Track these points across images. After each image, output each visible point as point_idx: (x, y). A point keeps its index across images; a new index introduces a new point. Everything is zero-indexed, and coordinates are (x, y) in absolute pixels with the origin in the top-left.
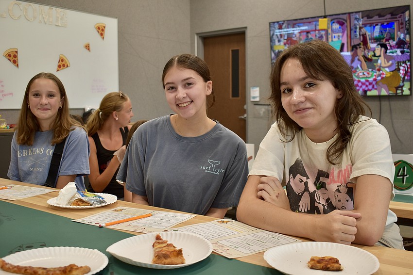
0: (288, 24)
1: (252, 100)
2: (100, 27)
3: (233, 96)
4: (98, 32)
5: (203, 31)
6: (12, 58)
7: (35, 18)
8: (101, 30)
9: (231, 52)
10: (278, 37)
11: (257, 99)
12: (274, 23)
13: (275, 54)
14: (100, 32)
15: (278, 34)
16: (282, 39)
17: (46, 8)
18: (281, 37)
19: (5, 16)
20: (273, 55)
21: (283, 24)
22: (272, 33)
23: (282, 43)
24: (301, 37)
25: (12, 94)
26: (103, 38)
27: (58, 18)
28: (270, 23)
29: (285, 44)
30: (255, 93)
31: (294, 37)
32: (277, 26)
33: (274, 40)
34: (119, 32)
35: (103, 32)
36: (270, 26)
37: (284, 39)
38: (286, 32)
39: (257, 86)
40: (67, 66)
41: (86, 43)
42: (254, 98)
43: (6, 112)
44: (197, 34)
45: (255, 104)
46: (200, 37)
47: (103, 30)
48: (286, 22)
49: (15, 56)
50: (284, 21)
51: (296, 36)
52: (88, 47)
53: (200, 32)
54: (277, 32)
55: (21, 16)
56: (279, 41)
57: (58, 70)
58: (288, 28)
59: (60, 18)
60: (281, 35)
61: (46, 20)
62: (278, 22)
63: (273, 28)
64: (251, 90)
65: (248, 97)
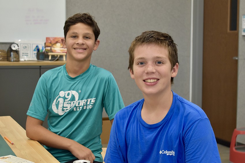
64: (243, 19)
65: (240, 29)
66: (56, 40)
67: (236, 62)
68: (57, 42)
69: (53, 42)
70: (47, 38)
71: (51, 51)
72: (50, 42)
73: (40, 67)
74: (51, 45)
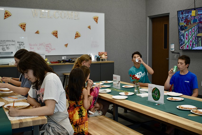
0: (186, 12)
1: (171, 50)
2: (96, 18)
3: (165, 48)
4: (95, 20)
5: (151, 15)
6: (55, 35)
7: (65, 17)
8: (96, 19)
9: (164, 25)
10: (181, 19)
11: (173, 50)
12: (179, 11)
13: (180, 27)
14: (96, 20)
15: (181, 17)
16: (183, 20)
17: (70, 12)
18: (183, 19)
19: (52, 17)
20: (179, 28)
21: (183, 12)
22: (178, 16)
23: (183, 22)
24: (192, 18)
25: (55, 49)
26: (97, 23)
27: (75, 16)
28: (177, 11)
29: (184, 22)
30: (172, 47)
31: (188, 19)
32: (181, 13)
33: (180, 20)
34: (105, 19)
35: (97, 20)
36: (178, 13)
37: (184, 20)
38: (185, 16)
39: (173, 44)
40: (80, 36)
41: (88, 26)
42: (172, 49)
43: (52, 57)
44: (149, 17)
45: (172, 53)
46: (150, 18)
47: (97, 19)
48: (185, 11)
49: (56, 34)
50: (184, 10)
51: (189, 18)
52: (89, 27)
53: (150, 16)
54: (181, 16)
55: (59, 17)
56: (182, 21)
57: (75, 38)
58: (186, 14)
59: (76, 16)
60: (182, 17)
61: (70, 17)
62: (181, 11)
63: (179, 14)
64: (171, 45)
65: (170, 49)
66: (102, 53)
67: (168, 60)
68: (103, 54)
69: (101, 54)
70: (99, 52)
71: (101, 57)
72: (100, 54)
73: (101, 63)
74: (101, 55)
